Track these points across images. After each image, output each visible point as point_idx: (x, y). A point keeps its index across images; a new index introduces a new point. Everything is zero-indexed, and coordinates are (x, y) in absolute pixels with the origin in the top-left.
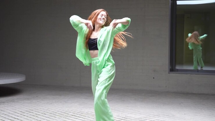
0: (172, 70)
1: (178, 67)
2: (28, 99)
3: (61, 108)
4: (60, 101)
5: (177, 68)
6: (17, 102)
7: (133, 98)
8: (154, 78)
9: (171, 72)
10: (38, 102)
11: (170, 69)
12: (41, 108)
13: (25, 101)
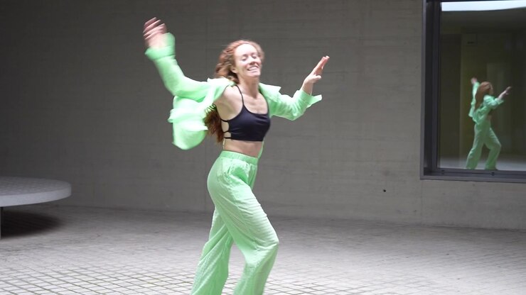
0: (430, 170)
1: (444, 165)
2: (77, 242)
3: (156, 263)
4: (154, 247)
5: (442, 166)
6: (50, 249)
7: (332, 240)
8: (385, 191)
9: (426, 177)
10: (101, 249)
11: (425, 168)
12: (106, 265)
13: (69, 247)
